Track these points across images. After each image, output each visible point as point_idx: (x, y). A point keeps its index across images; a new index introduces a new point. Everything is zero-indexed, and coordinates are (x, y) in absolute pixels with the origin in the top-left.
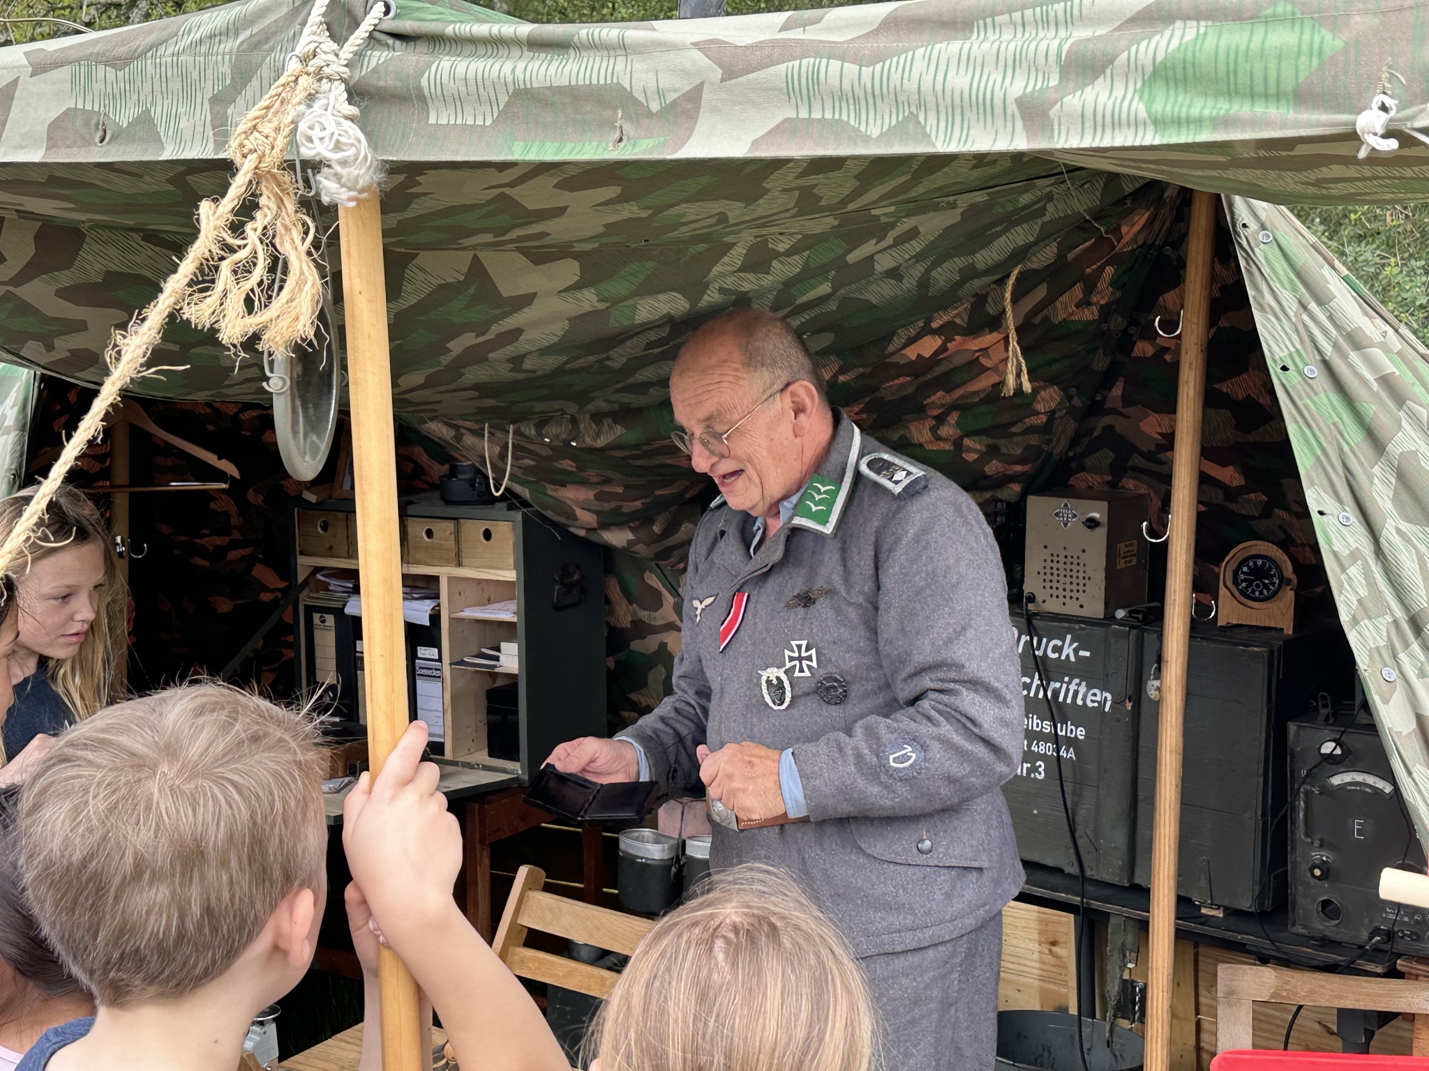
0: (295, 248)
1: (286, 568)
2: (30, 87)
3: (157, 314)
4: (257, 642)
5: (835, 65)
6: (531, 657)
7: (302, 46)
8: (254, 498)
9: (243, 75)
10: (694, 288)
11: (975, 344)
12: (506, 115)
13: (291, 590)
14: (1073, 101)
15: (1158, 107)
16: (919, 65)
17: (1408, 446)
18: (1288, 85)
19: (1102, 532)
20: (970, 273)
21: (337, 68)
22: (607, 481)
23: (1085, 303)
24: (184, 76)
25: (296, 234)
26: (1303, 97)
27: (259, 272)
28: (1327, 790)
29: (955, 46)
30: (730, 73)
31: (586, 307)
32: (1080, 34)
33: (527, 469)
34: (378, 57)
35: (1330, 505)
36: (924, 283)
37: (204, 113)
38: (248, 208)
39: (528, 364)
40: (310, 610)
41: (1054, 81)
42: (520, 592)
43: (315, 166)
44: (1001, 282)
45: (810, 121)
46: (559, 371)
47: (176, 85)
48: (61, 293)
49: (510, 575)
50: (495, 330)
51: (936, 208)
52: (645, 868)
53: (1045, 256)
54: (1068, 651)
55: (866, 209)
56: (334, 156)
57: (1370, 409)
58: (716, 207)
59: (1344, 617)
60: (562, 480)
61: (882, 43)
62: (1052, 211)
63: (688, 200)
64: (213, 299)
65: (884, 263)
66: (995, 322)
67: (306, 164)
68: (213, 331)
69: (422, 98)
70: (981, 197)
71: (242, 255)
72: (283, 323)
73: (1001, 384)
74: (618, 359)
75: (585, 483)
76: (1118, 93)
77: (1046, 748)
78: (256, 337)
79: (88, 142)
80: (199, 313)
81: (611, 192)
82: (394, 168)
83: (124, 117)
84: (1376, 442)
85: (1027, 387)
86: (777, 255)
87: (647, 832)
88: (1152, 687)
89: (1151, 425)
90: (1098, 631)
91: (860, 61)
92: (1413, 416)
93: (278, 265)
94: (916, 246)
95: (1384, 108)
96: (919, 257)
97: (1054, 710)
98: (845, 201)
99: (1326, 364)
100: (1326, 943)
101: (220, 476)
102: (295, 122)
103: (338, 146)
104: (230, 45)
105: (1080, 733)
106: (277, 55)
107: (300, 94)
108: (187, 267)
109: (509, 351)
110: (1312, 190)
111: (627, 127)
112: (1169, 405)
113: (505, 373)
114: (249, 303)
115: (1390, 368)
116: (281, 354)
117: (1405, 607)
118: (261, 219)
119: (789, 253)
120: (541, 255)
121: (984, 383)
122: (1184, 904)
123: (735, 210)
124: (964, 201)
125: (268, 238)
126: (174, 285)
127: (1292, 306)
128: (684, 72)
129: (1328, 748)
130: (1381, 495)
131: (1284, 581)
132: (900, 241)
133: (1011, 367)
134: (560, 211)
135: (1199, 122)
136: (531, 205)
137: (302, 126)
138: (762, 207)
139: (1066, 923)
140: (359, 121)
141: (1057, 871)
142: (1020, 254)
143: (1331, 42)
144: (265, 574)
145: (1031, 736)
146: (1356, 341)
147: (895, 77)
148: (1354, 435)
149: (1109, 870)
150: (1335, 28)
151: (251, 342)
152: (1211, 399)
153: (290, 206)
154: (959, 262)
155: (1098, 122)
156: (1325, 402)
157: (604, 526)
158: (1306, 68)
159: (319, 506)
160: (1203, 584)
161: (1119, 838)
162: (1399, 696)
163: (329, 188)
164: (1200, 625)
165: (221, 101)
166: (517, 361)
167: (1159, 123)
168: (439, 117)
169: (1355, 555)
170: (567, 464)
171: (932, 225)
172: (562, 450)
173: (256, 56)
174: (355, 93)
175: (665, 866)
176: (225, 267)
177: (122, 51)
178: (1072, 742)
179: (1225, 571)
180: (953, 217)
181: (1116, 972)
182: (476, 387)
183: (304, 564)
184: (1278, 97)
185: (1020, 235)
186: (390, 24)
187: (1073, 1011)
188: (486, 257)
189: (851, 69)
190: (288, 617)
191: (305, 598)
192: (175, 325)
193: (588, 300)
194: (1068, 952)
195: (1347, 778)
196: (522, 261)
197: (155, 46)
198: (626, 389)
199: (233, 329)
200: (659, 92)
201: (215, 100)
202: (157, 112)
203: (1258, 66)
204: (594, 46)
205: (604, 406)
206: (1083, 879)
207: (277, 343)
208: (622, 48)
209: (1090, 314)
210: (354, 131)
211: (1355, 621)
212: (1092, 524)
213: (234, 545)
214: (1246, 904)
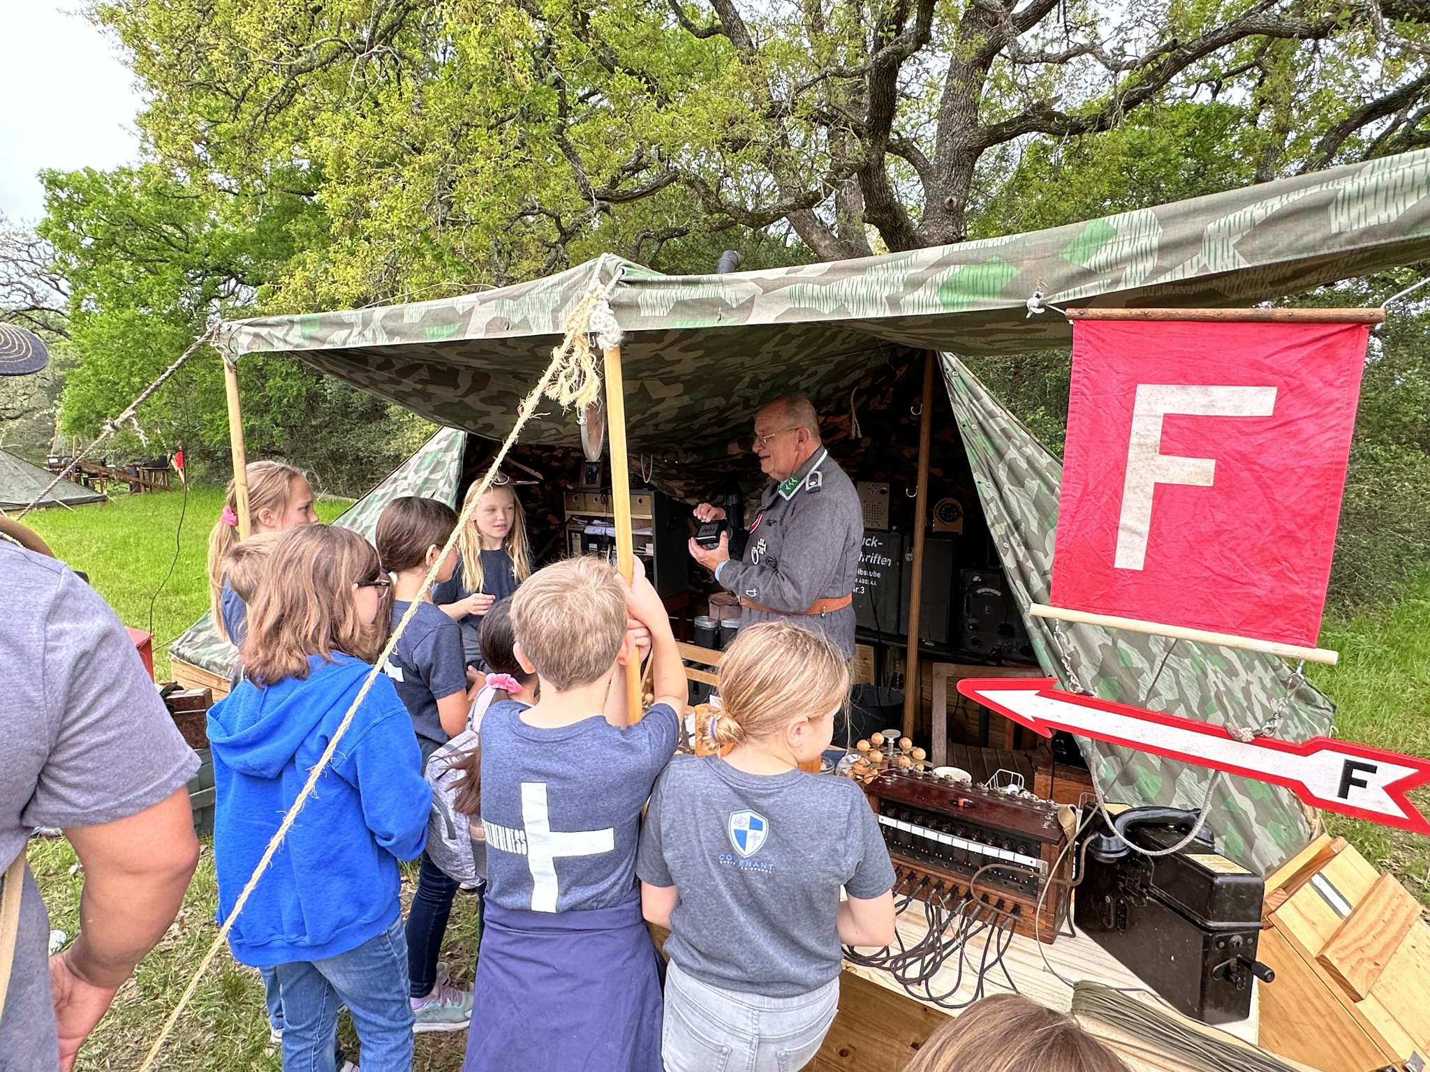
0: (588, 367)
1: (560, 515)
2: (478, 309)
3: (537, 393)
4: (549, 545)
5: (810, 286)
6: (658, 550)
7: (591, 288)
8: (548, 488)
9: (565, 300)
10: (728, 396)
11: (837, 420)
12: (673, 311)
13: (563, 524)
14: (909, 297)
15: (945, 299)
16: (845, 285)
17: (1013, 456)
18: (998, 288)
19: (887, 495)
20: (837, 390)
21: (605, 295)
22: (689, 478)
23: (881, 403)
24: (541, 302)
25: (589, 360)
26: (1004, 293)
27: (575, 377)
28: (976, 595)
29: (860, 278)
30: (766, 291)
31: (685, 403)
32: (911, 271)
33: (656, 474)
34: (619, 290)
35: (982, 479)
36: (819, 393)
37: (549, 316)
38: (570, 352)
39: (661, 427)
40: (570, 532)
41: (901, 289)
42: (653, 523)
43: (594, 335)
44: (849, 394)
45: (800, 309)
46: (673, 430)
47: (538, 306)
48: (481, 400)
49: (650, 517)
50: (649, 412)
51: (825, 362)
52: (705, 631)
53: (866, 383)
54: (874, 543)
55: (798, 362)
56: (604, 330)
57: (998, 441)
58: (740, 359)
59: (989, 523)
60: (671, 478)
61: (829, 277)
62: (870, 365)
63: (730, 356)
64: (558, 386)
65: (803, 385)
66: (846, 410)
67: (592, 334)
68: (558, 400)
69: (638, 306)
70: (842, 358)
71: (568, 370)
72: (585, 396)
73: (850, 434)
74: (696, 424)
75: (680, 479)
76: (928, 293)
77: (865, 582)
78: (574, 402)
79: (501, 330)
80: (551, 394)
81: (701, 353)
82: (627, 333)
83: (516, 319)
84: (1000, 455)
85: (860, 436)
86: (761, 381)
87: (705, 617)
88: (908, 557)
89: (907, 452)
90: (886, 535)
91: (821, 284)
92: (1015, 445)
93: (582, 374)
94: (816, 378)
95: (1038, 296)
96: (817, 382)
97: (868, 566)
98: (790, 358)
99: (980, 424)
100: (974, 654)
101: (536, 479)
102: (589, 317)
103: (606, 326)
104: (560, 289)
105: (879, 575)
106: (579, 292)
107: (591, 305)
108: (548, 374)
109: (654, 421)
110: (986, 346)
111: (723, 315)
112: (916, 444)
113: (651, 431)
114: (571, 390)
115: (1005, 425)
116: (583, 409)
117: (1012, 519)
118: (575, 355)
119: (766, 381)
120: (668, 381)
121: (841, 435)
122: (920, 643)
123: (747, 361)
124: (836, 359)
125: (578, 363)
126: (544, 382)
127: (966, 401)
128: (747, 291)
129: (976, 579)
130: (1002, 475)
131: (959, 514)
132: (810, 376)
133: (854, 427)
134: (680, 361)
135: (962, 304)
136: (668, 358)
137: (592, 318)
138: (758, 360)
139: (870, 650)
140: (615, 315)
141: (869, 629)
142: (857, 382)
143: (1015, 271)
144: (552, 518)
145: (859, 577)
146: (992, 415)
147: (835, 290)
148: (991, 452)
149: (891, 629)
150: (1017, 267)
151: (572, 405)
152: (933, 441)
153: (587, 350)
154: (833, 385)
155: (920, 305)
156: (980, 439)
157: (686, 497)
158: (1006, 282)
159: (573, 491)
160: (929, 516)
161: (894, 616)
162: (1010, 554)
163: (602, 342)
164: (928, 531)
165: (555, 311)
166: (656, 426)
167: (945, 305)
168: (645, 313)
169: (992, 499)
170: (674, 472)
171: (823, 369)
172: (671, 465)
173: (570, 293)
174: (612, 305)
175: (713, 631)
176: (562, 375)
177: (516, 293)
178: (875, 579)
179: (935, 512)
180: (832, 366)
181: (893, 668)
182: (641, 437)
183: (568, 514)
184: (994, 294)
185: (857, 375)
186: (624, 278)
187: (873, 684)
188: (646, 383)
189: (817, 287)
190: (561, 536)
191: (568, 527)
192: (544, 398)
193: (686, 400)
194: (871, 662)
195: (983, 590)
196: (660, 383)
197: (529, 291)
198: (699, 438)
199: (565, 401)
200: (737, 300)
201: (553, 311)
202: (530, 317)
203: (986, 282)
204: (709, 282)
205: (689, 445)
206: (879, 632)
207: (582, 405)
208: (721, 282)
209: (883, 407)
210: (612, 319)
211: (993, 525)
212: (883, 492)
213: (540, 507)
214: (943, 640)
